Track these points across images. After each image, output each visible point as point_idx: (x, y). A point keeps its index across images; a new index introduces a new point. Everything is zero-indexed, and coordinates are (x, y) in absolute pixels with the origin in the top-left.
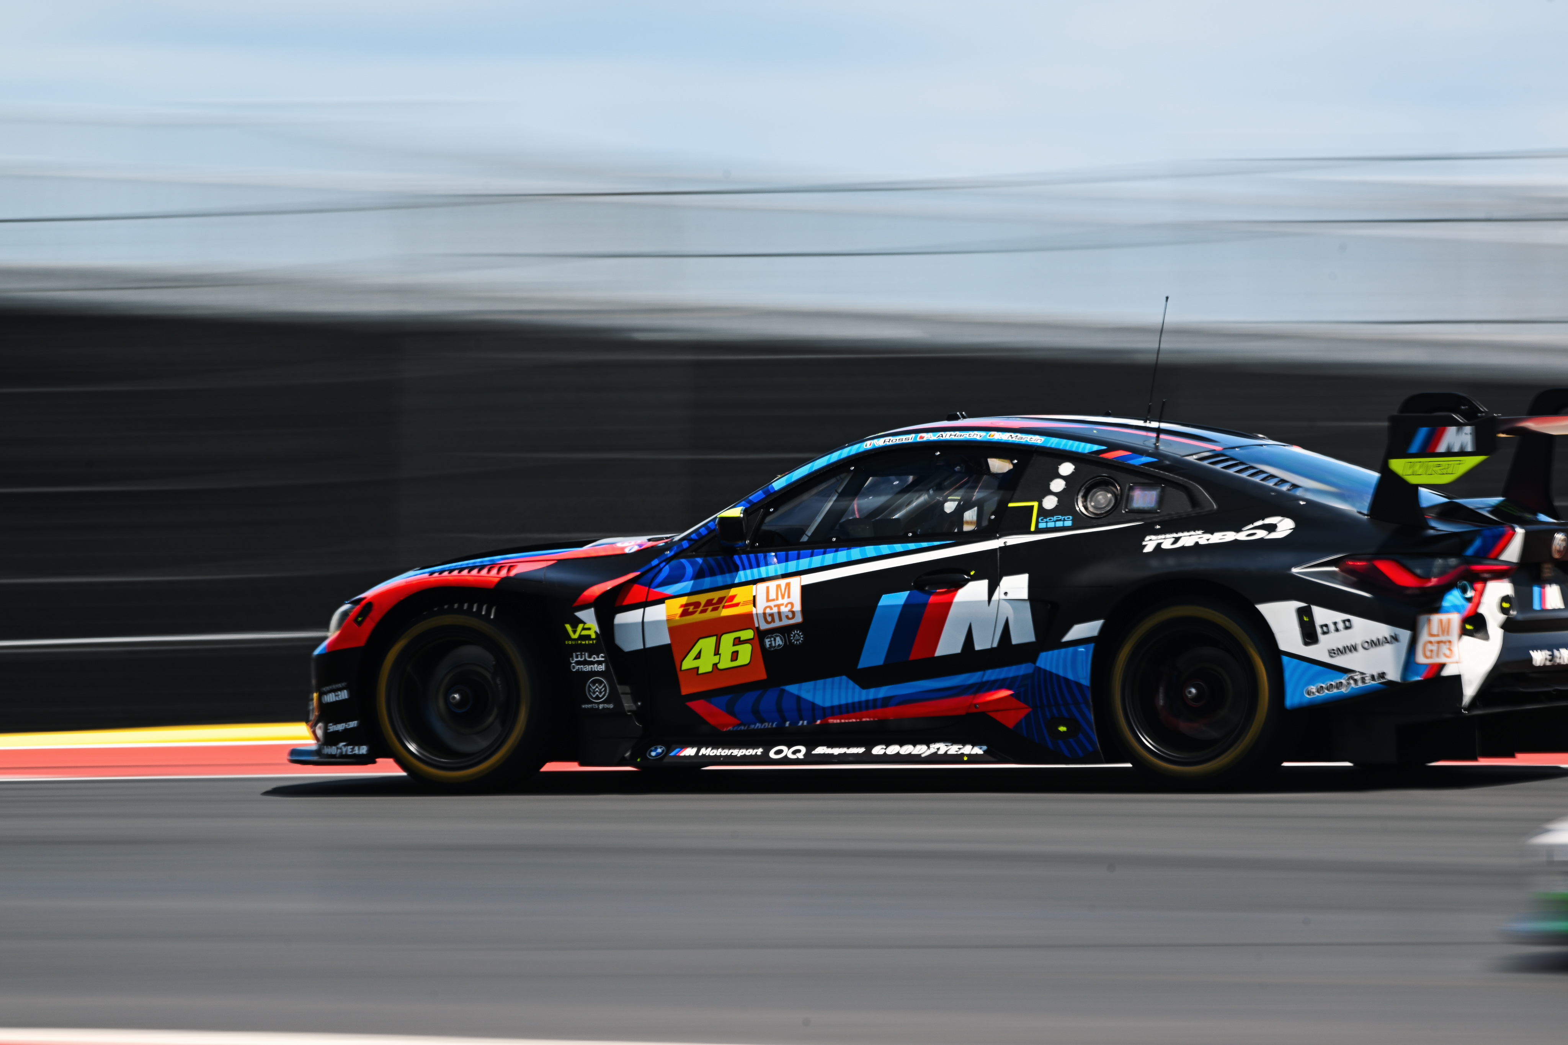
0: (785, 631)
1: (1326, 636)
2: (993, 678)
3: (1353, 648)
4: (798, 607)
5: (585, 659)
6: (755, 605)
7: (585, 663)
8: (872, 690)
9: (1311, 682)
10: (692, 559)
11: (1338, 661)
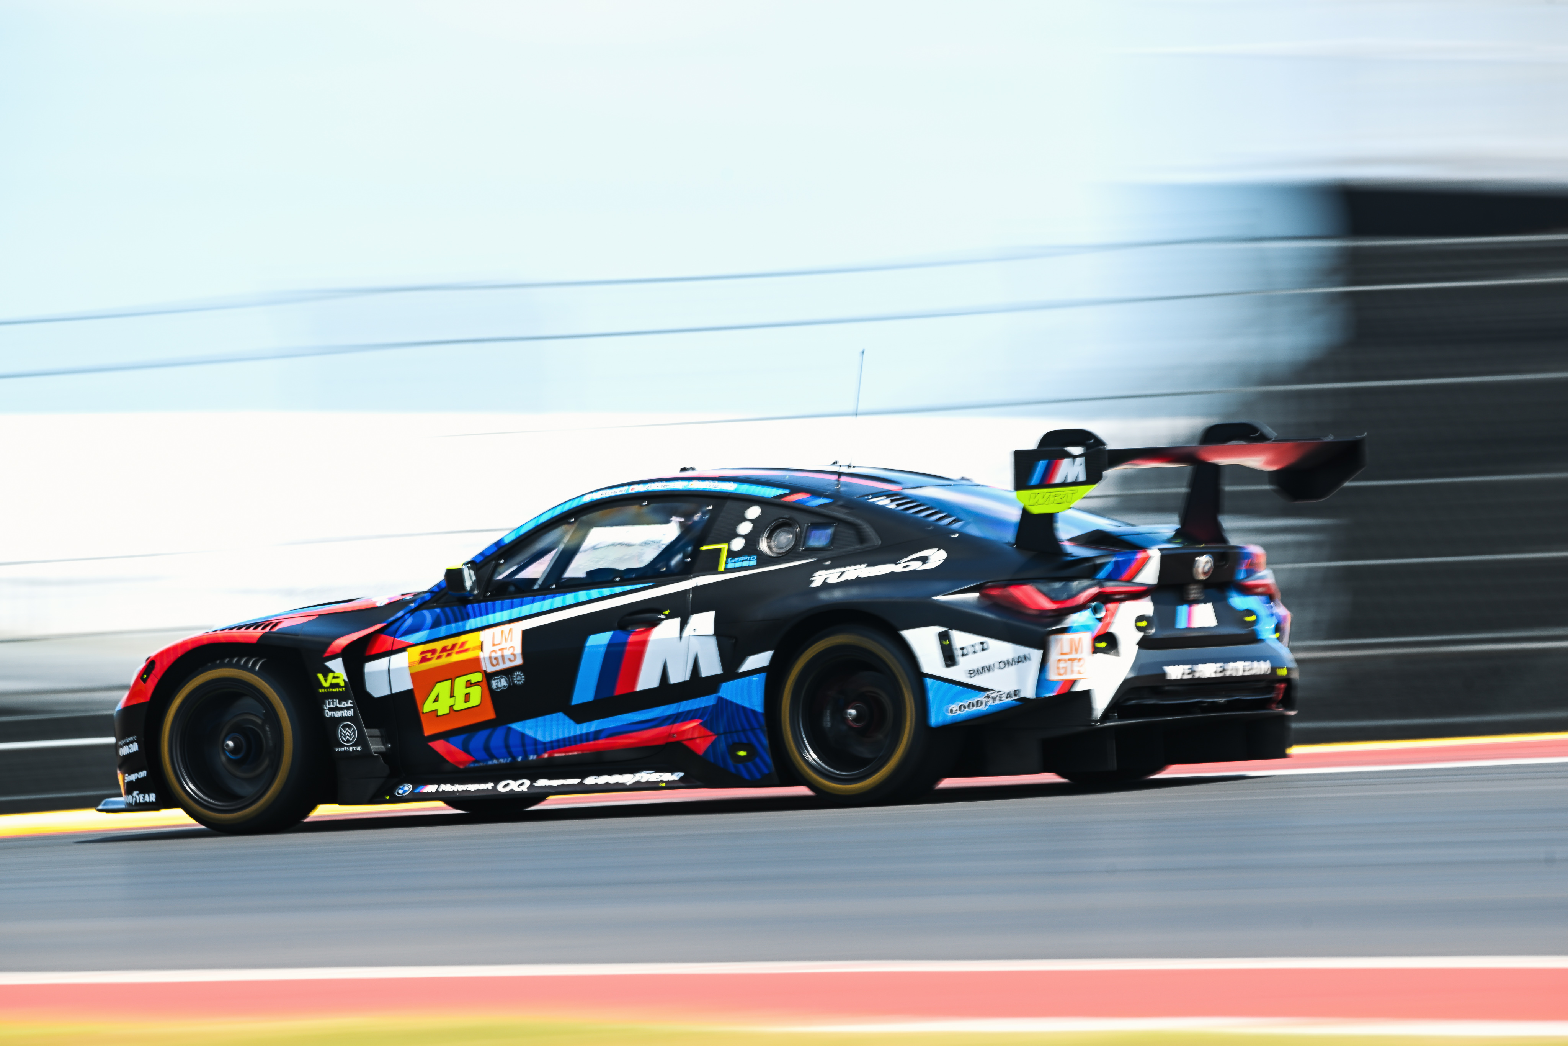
0: (507, 673)
1: (964, 658)
2: (687, 709)
3: (988, 669)
4: (518, 650)
5: (336, 706)
6: (482, 650)
7: (336, 709)
8: (585, 725)
9: (952, 702)
10: (431, 610)
11: (976, 681)
